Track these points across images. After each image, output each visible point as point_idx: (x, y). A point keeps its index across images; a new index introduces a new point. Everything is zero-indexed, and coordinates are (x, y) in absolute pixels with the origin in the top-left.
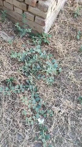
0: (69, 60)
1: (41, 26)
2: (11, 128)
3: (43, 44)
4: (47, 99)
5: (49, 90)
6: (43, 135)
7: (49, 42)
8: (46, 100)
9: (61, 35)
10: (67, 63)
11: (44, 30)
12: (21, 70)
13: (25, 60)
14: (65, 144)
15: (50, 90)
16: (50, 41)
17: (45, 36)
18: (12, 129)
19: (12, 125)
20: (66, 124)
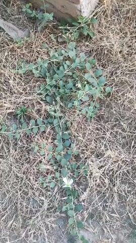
0: (130, 69)
1: (74, 4)
2: (24, 188)
3: (83, 37)
4: (83, 144)
5: (88, 128)
6: (72, 203)
7: (93, 33)
8: (81, 145)
9: (119, 15)
10: (126, 74)
11: (80, 11)
12: (39, 92)
13: (48, 74)
14: (106, 222)
15: (91, 127)
16: (96, 32)
17: (85, 23)
18: (24, 191)
19: (25, 184)
20: (111, 189)
